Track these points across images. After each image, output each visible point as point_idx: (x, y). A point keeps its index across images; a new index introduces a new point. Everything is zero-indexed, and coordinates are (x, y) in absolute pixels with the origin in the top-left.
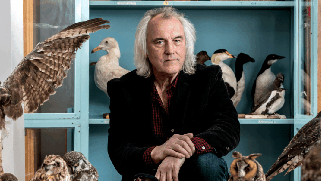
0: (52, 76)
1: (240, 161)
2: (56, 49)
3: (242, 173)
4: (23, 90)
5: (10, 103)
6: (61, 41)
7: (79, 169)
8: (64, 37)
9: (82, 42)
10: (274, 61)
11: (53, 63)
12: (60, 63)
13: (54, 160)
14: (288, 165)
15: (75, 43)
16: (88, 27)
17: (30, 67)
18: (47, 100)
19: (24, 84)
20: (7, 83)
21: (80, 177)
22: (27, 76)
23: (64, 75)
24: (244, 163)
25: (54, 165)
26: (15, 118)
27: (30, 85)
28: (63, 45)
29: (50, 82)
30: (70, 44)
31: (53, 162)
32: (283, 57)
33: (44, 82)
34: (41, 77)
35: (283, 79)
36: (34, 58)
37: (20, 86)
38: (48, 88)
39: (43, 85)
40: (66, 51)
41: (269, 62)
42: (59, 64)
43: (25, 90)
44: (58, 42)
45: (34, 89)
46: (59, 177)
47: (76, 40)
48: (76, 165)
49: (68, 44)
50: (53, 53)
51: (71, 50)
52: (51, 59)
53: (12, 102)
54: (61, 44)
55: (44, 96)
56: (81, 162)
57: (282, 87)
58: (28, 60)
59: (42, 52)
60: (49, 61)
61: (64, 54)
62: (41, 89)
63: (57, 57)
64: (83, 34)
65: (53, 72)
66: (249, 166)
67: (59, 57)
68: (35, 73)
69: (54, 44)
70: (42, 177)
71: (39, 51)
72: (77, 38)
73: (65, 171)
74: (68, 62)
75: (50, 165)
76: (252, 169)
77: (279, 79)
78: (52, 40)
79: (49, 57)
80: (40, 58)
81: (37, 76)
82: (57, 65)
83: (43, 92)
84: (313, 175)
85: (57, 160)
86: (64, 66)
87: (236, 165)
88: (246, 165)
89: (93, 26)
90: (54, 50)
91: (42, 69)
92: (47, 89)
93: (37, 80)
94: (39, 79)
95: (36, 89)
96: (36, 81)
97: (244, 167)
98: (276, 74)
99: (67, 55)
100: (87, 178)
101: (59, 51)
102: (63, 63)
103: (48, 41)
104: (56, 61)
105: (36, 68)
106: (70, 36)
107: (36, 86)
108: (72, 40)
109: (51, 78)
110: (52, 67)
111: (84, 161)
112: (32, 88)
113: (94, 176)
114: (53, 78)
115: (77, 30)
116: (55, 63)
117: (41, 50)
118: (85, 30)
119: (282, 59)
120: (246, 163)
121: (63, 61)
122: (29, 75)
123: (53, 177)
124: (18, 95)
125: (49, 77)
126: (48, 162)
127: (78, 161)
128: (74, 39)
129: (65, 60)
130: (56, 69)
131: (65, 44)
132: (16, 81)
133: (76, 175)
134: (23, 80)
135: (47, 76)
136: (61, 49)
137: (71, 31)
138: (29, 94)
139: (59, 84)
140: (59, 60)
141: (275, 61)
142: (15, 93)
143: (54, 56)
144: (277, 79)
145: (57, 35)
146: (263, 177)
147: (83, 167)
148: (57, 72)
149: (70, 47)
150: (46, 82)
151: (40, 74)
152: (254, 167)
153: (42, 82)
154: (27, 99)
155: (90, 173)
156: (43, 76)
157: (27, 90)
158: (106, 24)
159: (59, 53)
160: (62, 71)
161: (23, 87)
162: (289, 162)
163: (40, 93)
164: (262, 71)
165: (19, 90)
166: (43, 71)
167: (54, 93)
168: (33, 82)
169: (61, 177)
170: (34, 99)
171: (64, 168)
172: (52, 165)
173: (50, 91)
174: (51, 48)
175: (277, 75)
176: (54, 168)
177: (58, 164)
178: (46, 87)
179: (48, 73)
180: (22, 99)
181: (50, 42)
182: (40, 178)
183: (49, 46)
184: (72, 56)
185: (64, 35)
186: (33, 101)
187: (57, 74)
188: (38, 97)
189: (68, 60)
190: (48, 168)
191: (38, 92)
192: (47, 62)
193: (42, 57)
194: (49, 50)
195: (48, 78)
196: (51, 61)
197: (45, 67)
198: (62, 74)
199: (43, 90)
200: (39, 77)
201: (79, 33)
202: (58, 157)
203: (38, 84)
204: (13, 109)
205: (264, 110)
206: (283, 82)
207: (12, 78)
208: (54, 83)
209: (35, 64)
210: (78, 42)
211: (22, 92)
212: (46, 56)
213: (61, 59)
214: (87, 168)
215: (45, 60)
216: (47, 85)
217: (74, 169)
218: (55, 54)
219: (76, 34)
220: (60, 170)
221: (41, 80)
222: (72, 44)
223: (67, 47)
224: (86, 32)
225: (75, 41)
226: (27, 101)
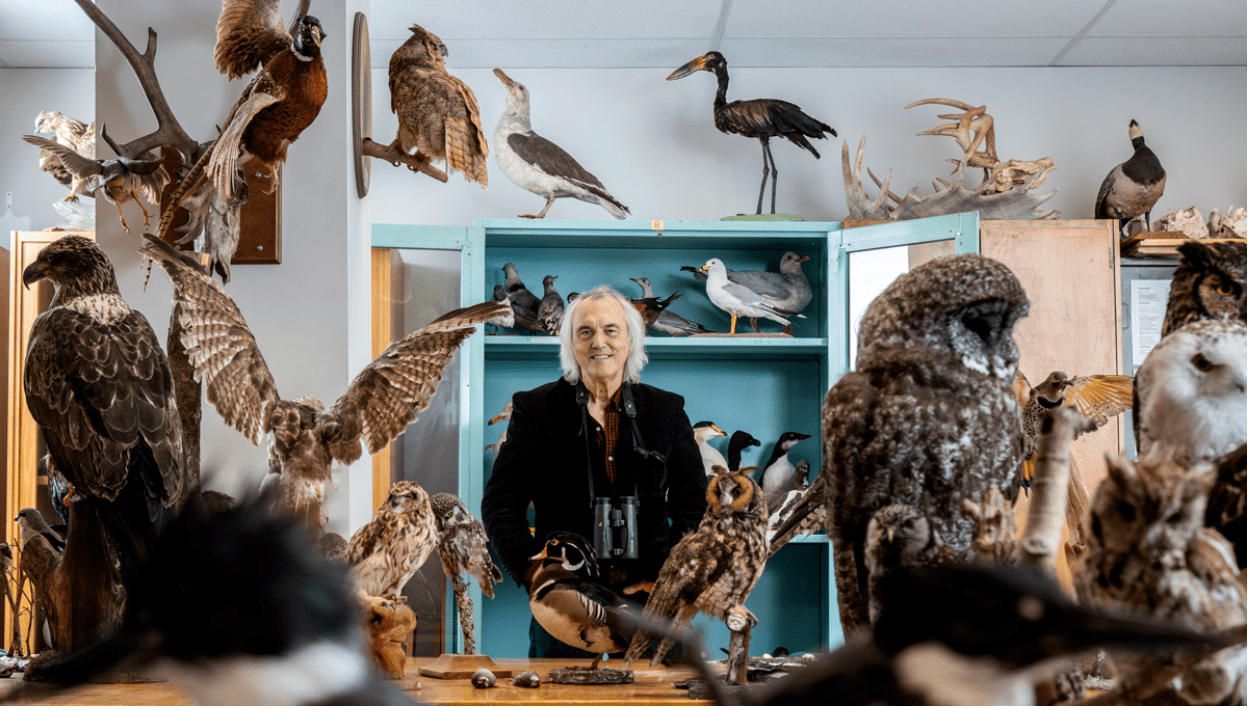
0: (411, 393)
1: (724, 479)
2: (419, 350)
3: (728, 499)
4: (363, 417)
5: (340, 436)
6: (428, 337)
7: (452, 521)
8: (433, 332)
9: (463, 338)
10: (790, 444)
11: (413, 372)
12: (426, 371)
13: (407, 489)
14: (809, 520)
15: (451, 341)
16: (473, 315)
17: (376, 379)
18: (404, 432)
19: (365, 408)
20: (336, 406)
21: (455, 536)
22: (371, 396)
23: (433, 391)
24: (731, 482)
25: (407, 496)
26: (348, 462)
27: (374, 409)
28: (431, 343)
29: (409, 404)
30: (443, 341)
31: (406, 492)
32: (808, 436)
33: (399, 404)
34: (393, 395)
35: (808, 469)
36: (383, 366)
37: (358, 411)
38: (405, 412)
39: (397, 407)
40: (437, 352)
41: (784, 445)
42: (424, 374)
43: (366, 417)
44: (423, 339)
45: (382, 415)
46: (415, 516)
47: (453, 334)
48: (447, 515)
49: (439, 342)
50: (415, 356)
51: (444, 351)
52: (411, 366)
53: (343, 436)
54: (427, 343)
55: (398, 426)
56: (456, 510)
57: (806, 483)
58: (371, 369)
59: (396, 356)
60: (406, 369)
61: (432, 357)
62: (393, 415)
63: (420, 363)
64: (465, 325)
65: (413, 387)
66: (739, 486)
67: (424, 362)
68: (384, 389)
69: (417, 343)
70: (387, 516)
71: (390, 355)
72: (455, 331)
73: (425, 507)
74: (439, 370)
75: (400, 497)
76: (745, 491)
77: (801, 469)
78: (413, 336)
79: (408, 362)
80: (392, 366)
81: (386, 394)
82: (420, 375)
83: (396, 420)
84: (842, 412)
85: (413, 489)
86: (431, 376)
87: (718, 487)
88: (735, 485)
89: (482, 312)
90: (415, 352)
91: (396, 382)
92: (403, 414)
93: (387, 400)
94: (391, 399)
95: (385, 414)
96: (384, 403)
97: (730, 488)
98: (795, 465)
99: (439, 358)
100: (466, 537)
101: (424, 353)
102: (430, 372)
103: (407, 339)
104: (419, 369)
105: (386, 382)
106: (443, 330)
107: (384, 411)
108: (447, 335)
109: (411, 396)
110: (412, 379)
111: (461, 509)
112: (378, 413)
113: (478, 536)
114: (413, 397)
115: (456, 320)
116: (417, 371)
117: (395, 352)
118: (468, 319)
119: (806, 440)
120: (735, 482)
121: (430, 368)
122: (374, 393)
123: (405, 516)
124: (355, 424)
125: (407, 395)
126: (397, 491)
127: (452, 508)
128: (449, 333)
129: (434, 367)
130: (419, 381)
131: (435, 342)
132: (352, 403)
133: (448, 532)
134: (364, 402)
135: (403, 394)
136: (428, 350)
137: (445, 322)
138: (372, 424)
139: (424, 405)
140: (423, 367)
141: (794, 442)
142: (350, 422)
143: (416, 361)
144: (797, 470)
145: (421, 330)
146: (763, 507)
147: (460, 518)
148: (421, 385)
149: (442, 346)
150: (402, 403)
151: (391, 390)
152: (748, 488)
153: (395, 403)
154: (370, 430)
155: (471, 530)
156: (397, 393)
157: (370, 418)
158: (503, 310)
159: (424, 356)
160: (428, 385)
161: (363, 412)
162: (810, 516)
163: (391, 421)
164: (772, 461)
165: (356, 417)
166: (398, 386)
167: (415, 421)
168: (380, 404)
169: (418, 517)
170: (380, 432)
171: (424, 502)
172: (404, 496)
173: (408, 417)
174: (411, 350)
175: (798, 464)
176: (407, 501)
177: (414, 496)
178: (401, 411)
179: (405, 389)
180: (361, 431)
181: (410, 340)
182: (384, 518)
183: (407, 347)
184: (445, 361)
185: (433, 329)
186: (380, 436)
187: (420, 389)
188: (388, 427)
189: (439, 367)
190: (397, 501)
191: (389, 420)
192: (403, 371)
193: (396, 363)
194: (407, 352)
195: (404, 397)
196: (410, 369)
197: (400, 379)
198: (428, 390)
199: (396, 415)
200: (390, 395)
201: (459, 325)
202: (414, 484)
203: (388, 407)
204: (345, 447)
205: (776, 521)
206: (807, 475)
207: (345, 399)
208: (416, 404)
209: (384, 374)
210: (457, 339)
211: (362, 422)
212: (403, 361)
213: (428, 365)
214: (466, 521)
215: (400, 367)
216: (404, 407)
217: (443, 522)
218: (417, 358)
219: (454, 325)
220: (417, 505)
221: (394, 399)
222: (447, 342)
223: (438, 347)
224: (471, 322)
225: (452, 337)
226: (368, 436)
